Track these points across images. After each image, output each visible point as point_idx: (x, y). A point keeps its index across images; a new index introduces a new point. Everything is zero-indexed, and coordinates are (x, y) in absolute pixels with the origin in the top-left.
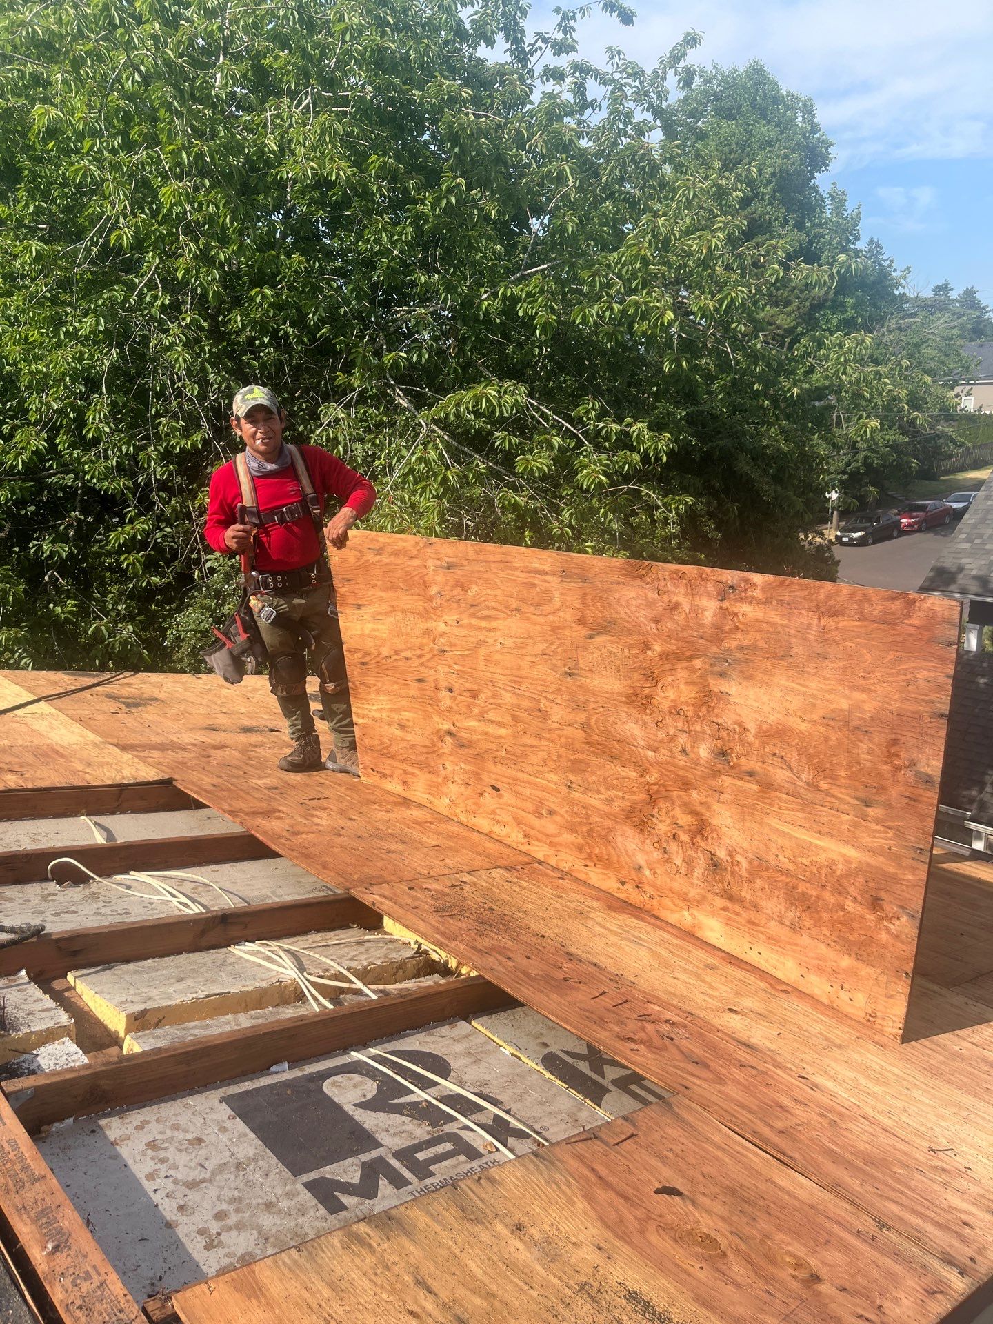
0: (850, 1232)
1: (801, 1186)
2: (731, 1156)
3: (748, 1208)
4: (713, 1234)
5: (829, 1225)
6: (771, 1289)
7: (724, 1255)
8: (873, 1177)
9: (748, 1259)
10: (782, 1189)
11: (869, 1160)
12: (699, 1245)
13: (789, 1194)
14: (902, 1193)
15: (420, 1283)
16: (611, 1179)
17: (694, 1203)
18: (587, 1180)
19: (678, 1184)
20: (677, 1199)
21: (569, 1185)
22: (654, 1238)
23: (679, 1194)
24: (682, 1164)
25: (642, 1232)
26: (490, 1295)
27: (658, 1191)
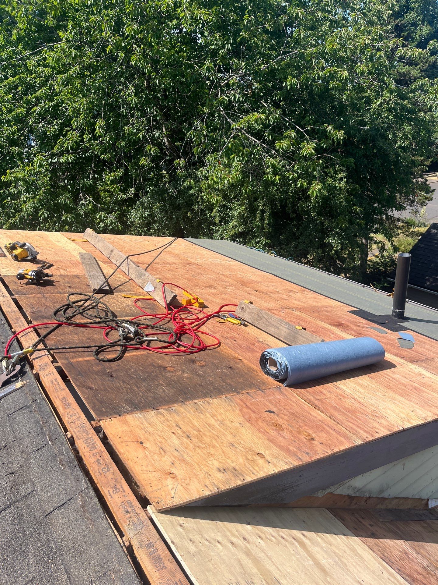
0: (331, 429)
1: (320, 415)
2: (297, 404)
3: (297, 419)
4: (281, 424)
5: (324, 426)
6: (295, 440)
7: (283, 430)
8: (348, 416)
9: (291, 431)
10: (312, 415)
11: (349, 411)
12: (275, 426)
13: (314, 417)
14: (356, 421)
15: (178, 426)
16: (251, 407)
17: (278, 415)
18: (242, 406)
19: (274, 410)
20: (272, 414)
21: (235, 406)
22: (260, 423)
23: (274, 413)
24: (278, 405)
25: (256, 421)
26: (200, 431)
27: (266, 411)
